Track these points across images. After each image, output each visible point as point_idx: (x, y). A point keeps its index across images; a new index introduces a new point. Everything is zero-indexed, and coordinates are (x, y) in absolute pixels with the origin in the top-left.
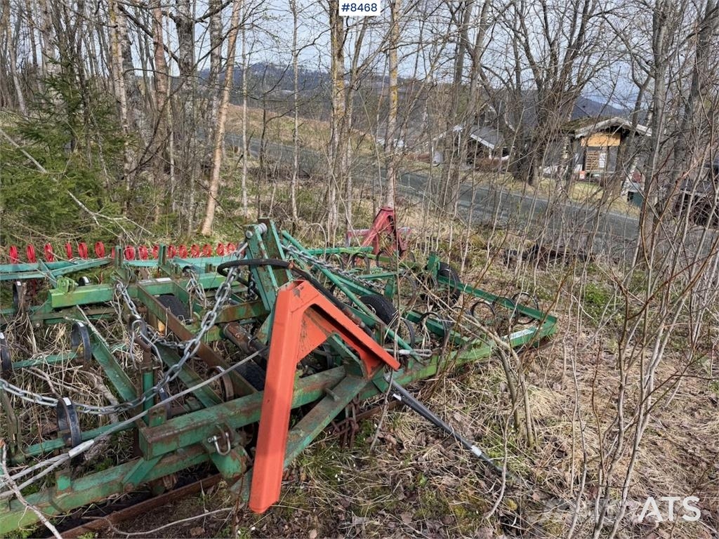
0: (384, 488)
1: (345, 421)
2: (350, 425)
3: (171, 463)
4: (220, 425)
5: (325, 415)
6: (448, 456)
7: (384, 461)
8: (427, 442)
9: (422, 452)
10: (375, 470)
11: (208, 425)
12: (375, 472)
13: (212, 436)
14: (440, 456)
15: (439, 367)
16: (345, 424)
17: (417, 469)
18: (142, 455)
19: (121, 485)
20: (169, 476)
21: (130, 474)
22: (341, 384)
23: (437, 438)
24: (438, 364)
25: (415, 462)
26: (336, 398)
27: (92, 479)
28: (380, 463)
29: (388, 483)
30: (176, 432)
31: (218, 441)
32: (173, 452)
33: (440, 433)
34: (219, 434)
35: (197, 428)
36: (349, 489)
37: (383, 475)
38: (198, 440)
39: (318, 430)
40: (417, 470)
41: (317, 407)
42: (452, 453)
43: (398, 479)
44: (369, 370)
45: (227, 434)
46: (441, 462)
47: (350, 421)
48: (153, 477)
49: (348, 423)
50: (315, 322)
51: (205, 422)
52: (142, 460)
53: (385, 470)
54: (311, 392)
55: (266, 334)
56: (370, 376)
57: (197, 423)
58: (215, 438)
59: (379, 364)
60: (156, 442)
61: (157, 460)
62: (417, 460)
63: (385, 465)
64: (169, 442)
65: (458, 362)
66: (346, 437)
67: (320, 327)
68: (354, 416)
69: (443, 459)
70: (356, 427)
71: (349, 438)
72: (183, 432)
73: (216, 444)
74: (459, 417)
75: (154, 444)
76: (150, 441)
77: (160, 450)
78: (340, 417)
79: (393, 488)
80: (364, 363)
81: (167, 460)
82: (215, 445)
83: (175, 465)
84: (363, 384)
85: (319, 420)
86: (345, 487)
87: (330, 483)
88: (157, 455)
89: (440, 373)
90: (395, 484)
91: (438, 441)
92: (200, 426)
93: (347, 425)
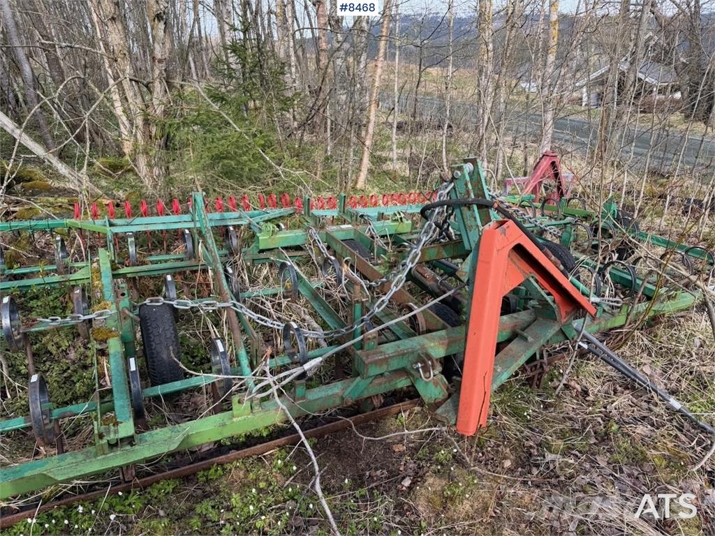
0: (574, 430)
1: (535, 363)
2: (541, 367)
3: (380, 384)
4: (422, 354)
5: (519, 354)
6: (640, 407)
7: (569, 405)
8: (615, 392)
9: (610, 400)
10: (561, 413)
11: (413, 353)
12: (562, 415)
13: (416, 363)
14: (632, 406)
15: (629, 317)
16: (536, 366)
17: (606, 416)
18: (358, 374)
19: (342, 398)
20: (377, 395)
21: (349, 390)
22: (532, 327)
23: (627, 388)
24: (628, 315)
25: (604, 410)
26: (530, 339)
27: (319, 391)
28: (566, 407)
29: (577, 426)
30: (387, 356)
31: (422, 367)
32: (382, 375)
33: (630, 383)
34: (423, 362)
35: (403, 355)
36: (537, 427)
37: (570, 419)
38: (404, 365)
39: (515, 367)
40: (607, 418)
41: (510, 346)
42: (645, 405)
43: (588, 424)
44: (564, 314)
45: (430, 363)
46: (633, 412)
47: (541, 363)
48: (366, 395)
49: (539, 364)
50: (514, 263)
51: (410, 350)
52: (358, 379)
53: (572, 414)
54: (501, 332)
55: (466, 273)
56: (564, 321)
57: (403, 350)
58: (420, 365)
59: (573, 309)
60: (371, 363)
61: (371, 379)
62: (605, 408)
63: (571, 409)
64: (381, 365)
65: (651, 314)
66: (536, 378)
67: (519, 268)
68: (545, 359)
69: (635, 409)
70: (547, 368)
71: (539, 380)
72: (393, 357)
73: (421, 370)
74: (648, 369)
75: (370, 365)
76: (366, 362)
77: (374, 371)
78: (532, 359)
79: (583, 432)
80: (558, 307)
81: (377, 381)
82: (419, 371)
83: (383, 386)
84: (556, 328)
85: (515, 358)
86: (534, 425)
87: (517, 420)
88: (372, 374)
89: (630, 324)
90: (585, 428)
91: (627, 392)
92: (406, 353)
93: (538, 366)
